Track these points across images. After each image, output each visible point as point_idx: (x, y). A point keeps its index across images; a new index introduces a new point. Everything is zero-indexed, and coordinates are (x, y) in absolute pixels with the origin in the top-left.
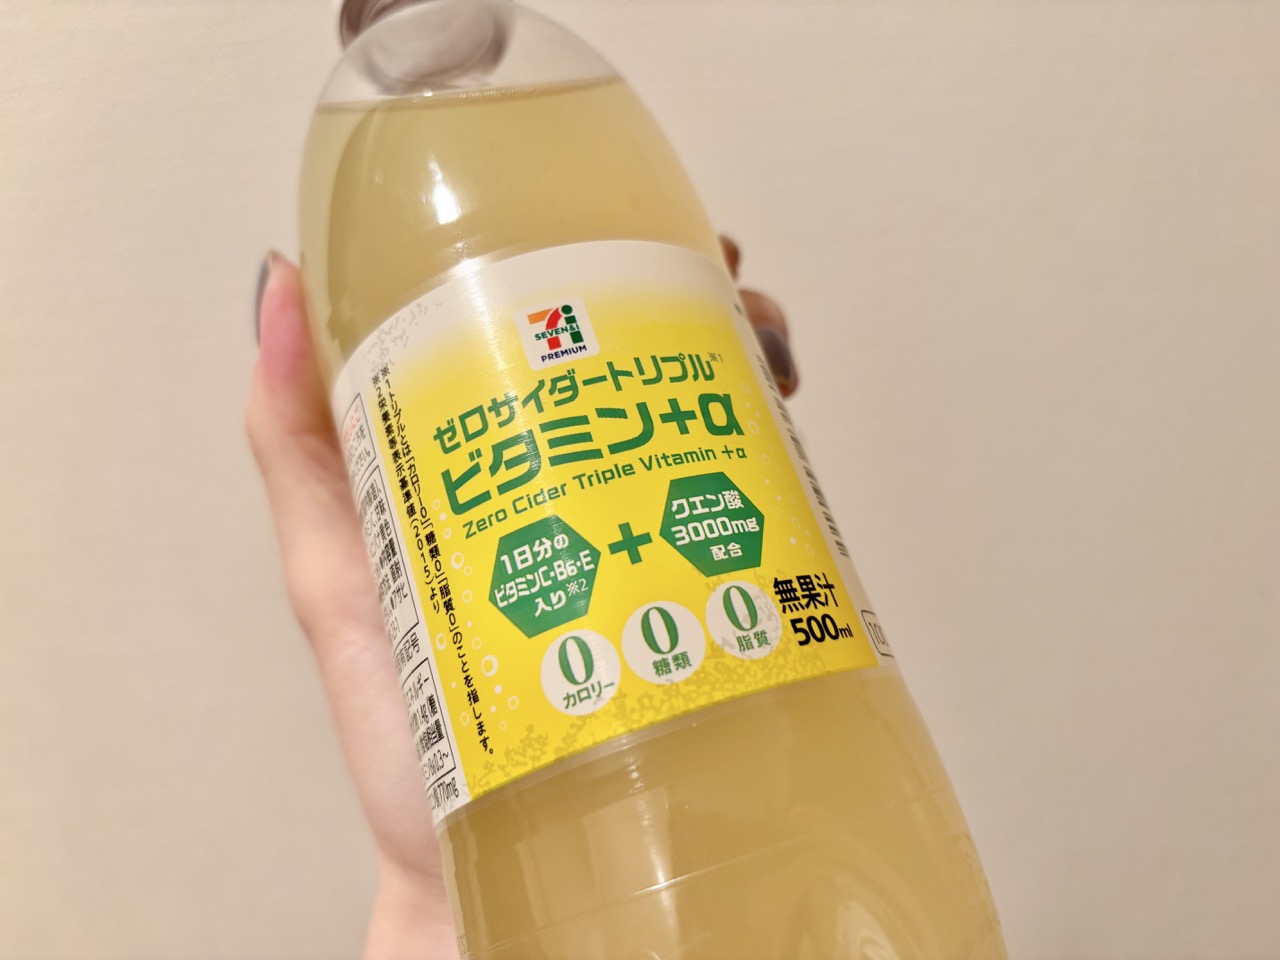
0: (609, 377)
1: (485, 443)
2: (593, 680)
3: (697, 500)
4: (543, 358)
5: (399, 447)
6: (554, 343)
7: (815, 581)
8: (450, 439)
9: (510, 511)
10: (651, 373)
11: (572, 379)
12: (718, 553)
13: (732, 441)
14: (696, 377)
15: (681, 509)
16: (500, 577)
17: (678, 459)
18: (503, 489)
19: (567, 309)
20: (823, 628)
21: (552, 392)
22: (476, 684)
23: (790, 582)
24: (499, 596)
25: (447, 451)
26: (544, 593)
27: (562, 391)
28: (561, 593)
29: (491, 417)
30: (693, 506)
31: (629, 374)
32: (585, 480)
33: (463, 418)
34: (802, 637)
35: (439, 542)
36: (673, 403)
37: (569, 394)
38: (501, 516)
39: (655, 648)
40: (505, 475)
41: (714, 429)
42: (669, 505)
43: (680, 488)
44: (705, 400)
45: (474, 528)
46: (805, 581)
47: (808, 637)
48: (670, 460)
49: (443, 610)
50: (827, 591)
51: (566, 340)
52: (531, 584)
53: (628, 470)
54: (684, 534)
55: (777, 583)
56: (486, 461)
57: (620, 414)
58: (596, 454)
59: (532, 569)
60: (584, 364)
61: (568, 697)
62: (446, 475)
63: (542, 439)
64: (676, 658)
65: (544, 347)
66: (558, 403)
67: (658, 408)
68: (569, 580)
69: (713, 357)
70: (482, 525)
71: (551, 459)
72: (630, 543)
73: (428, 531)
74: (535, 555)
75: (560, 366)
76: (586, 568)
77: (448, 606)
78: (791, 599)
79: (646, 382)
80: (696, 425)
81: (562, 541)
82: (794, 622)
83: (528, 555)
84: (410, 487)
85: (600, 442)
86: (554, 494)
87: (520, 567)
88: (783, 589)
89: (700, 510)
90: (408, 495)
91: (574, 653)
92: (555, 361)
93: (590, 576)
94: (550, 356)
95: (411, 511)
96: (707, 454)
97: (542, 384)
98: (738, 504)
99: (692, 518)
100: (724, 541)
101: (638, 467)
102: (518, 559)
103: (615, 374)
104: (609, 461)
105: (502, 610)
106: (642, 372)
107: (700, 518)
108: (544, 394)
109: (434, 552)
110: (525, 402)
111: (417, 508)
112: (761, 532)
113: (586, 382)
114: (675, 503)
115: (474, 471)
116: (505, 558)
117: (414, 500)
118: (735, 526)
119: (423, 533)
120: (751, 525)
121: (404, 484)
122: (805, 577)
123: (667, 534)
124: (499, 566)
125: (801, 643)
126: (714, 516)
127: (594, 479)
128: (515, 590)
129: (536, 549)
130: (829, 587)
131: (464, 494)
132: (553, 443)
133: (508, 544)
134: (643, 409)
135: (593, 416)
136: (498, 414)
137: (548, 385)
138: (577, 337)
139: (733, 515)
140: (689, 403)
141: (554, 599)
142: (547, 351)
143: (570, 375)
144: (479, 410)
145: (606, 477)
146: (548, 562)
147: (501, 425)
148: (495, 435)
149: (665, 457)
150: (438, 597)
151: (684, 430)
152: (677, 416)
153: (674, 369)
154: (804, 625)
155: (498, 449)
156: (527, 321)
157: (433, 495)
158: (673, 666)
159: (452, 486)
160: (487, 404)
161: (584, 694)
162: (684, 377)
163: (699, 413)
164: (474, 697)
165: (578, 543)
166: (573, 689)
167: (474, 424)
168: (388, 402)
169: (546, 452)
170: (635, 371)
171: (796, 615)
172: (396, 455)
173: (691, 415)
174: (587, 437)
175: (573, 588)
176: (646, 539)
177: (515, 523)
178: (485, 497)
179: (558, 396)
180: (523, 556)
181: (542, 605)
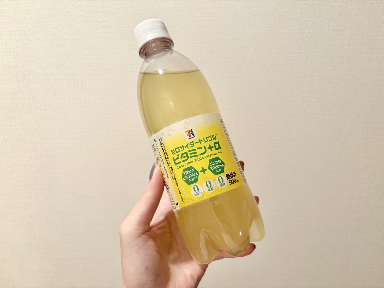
0: (199, 142)
1: (180, 153)
2: (199, 192)
3: (214, 162)
4: (188, 139)
5: (165, 152)
6: (190, 136)
7: (233, 173)
8: (174, 152)
9: (184, 165)
10: (206, 140)
11: (193, 143)
12: (217, 171)
13: (219, 150)
14: (213, 140)
15: (211, 164)
16: (183, 176)
17: (211, 155)
18: (183, 161)
19: (192, 130)
20: (234, 181)
21: (190, 145)
22: (181, 191)
23: (229, 174)
24: (183, 178)
25: (173, 154)
26: (191, 178)
27: (192, 145)
28: (193, 178)
29: (180, 149)
30: (213, 163)
31: (202, 141)
32: (196, 160)
33: (176, 149)
34: (230, 183)
35: (173, 169)
36: (210, 145)
37: (193, 145)
38: (183, 166)
39: (208, 187)
40: (183, 159)
41: (216, 149)
42: (209, 164)
43: (211, 161)
44: (215, 144)
45: (179, 167)
46: (231, 174)
47: (231, 183)
48: (209, 156)
49: (174, 179)
50: (235, 175)
51: (192, 136)
52: (188, 177)
53: (203, 158)
54: (212, 168)
55: (227, 175)
56: (180, 156)
57: (201, 148)
58: (197, 156)
59: (189, 174)
60: (195, 140)
61: (195, 194)
62: (173, 158)
63: (189, 153)
64: (211, 189)
65: (188, 137)
66: (191, 147)
67: (207, 146)
68: (194, 176)
69: (216, 135)
70: (180, 167)
71: (190, 157)
72: (204, 170)
73: (171, 167)
74: (189, 172)
75: (191, 140)
76: (197, 175)
77: (175, 179)
78: (229, 177)
79: (205, 142)
80: (213, 149)
81: (193, 170)
82: (229, 181)
83: (188, 172)
84: (167, 159)
85: (198, 154)
86: (191, 162)
87: (187, 174)
88: (228, 176)
89: (214, 164)
90: (167, 160)
91: (196, 187)
92: (190, 139)
93: (198, 176)
94: (189, 139)
95: (168, 163)
96: (215, 154)
97: (188, 143)
98: (221, 162)
99: (213, 166)
100: (218, 169)
101: (204, 157)
102: (186, 173)
103: (200, 141)
104: (200, 157)
105: (184, 181)
106: (204, 140)
107: (214, 165)
108: (189, 145)
109: (172, 170)
110: (186, 147)
111: (169, 163)
112: (224, 167)
113: (195, 143)
114: (210, 163)
115: (178, 158)
116: (184, 172)
117: (168, 161)
118: (220, 166)
119: (170, 167)
120: (223, 165)
121: (166, 158)
122: (231, 173)
123: (209, 169)
124: (183, 174)
125: (230, 184)
126: (216, 165)
127: (197, 160)
128: (186, 178)
129: (189, 171)
130: (235, 174)
131: (177, 162)
132: (191, 154)
133: (184, 170)
134: (205, 147)
135: (197, 149)
136: (181, 149)
137: (189, 144)
138: (193, 135)
139: (219, 164)
140: (212, 145)
141: (192, 180)
142: (189, 138)
143: (193, 142)
144: (178, 148)
145: (199, 160)
146: (191, 174)
147: (182, 150)
148: (181, 152)
149: (208, 155)
150: (173, 177)
151: (211, 150)
152: (210, 148)
153: (209, 139)
154: (231, 181)
155: (182, 155)
156: (185, 132)
157: (171, 161)
158: (211, 190)
159: (175, 160)
160: (179, 147)
161: (198, 194)
162: (211, 140)
163: (214, 147)
164: (180, 193)
165: (195, 171)
166: (196, 193)
167: (177, 150)
168: (162, 144)
169: (189, 156)
170: (203, 140)
171: (229, 180)
172: (164, 153)
173: (213, 147)
174: (196, 153)
175: (195, 178)
176: (206, 170)
177: (185, 167)
178: (180, 162)
179: (191, 146)
180: (187, 172)
181: (190, 180)
